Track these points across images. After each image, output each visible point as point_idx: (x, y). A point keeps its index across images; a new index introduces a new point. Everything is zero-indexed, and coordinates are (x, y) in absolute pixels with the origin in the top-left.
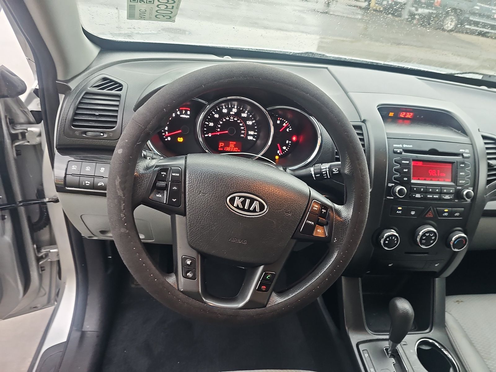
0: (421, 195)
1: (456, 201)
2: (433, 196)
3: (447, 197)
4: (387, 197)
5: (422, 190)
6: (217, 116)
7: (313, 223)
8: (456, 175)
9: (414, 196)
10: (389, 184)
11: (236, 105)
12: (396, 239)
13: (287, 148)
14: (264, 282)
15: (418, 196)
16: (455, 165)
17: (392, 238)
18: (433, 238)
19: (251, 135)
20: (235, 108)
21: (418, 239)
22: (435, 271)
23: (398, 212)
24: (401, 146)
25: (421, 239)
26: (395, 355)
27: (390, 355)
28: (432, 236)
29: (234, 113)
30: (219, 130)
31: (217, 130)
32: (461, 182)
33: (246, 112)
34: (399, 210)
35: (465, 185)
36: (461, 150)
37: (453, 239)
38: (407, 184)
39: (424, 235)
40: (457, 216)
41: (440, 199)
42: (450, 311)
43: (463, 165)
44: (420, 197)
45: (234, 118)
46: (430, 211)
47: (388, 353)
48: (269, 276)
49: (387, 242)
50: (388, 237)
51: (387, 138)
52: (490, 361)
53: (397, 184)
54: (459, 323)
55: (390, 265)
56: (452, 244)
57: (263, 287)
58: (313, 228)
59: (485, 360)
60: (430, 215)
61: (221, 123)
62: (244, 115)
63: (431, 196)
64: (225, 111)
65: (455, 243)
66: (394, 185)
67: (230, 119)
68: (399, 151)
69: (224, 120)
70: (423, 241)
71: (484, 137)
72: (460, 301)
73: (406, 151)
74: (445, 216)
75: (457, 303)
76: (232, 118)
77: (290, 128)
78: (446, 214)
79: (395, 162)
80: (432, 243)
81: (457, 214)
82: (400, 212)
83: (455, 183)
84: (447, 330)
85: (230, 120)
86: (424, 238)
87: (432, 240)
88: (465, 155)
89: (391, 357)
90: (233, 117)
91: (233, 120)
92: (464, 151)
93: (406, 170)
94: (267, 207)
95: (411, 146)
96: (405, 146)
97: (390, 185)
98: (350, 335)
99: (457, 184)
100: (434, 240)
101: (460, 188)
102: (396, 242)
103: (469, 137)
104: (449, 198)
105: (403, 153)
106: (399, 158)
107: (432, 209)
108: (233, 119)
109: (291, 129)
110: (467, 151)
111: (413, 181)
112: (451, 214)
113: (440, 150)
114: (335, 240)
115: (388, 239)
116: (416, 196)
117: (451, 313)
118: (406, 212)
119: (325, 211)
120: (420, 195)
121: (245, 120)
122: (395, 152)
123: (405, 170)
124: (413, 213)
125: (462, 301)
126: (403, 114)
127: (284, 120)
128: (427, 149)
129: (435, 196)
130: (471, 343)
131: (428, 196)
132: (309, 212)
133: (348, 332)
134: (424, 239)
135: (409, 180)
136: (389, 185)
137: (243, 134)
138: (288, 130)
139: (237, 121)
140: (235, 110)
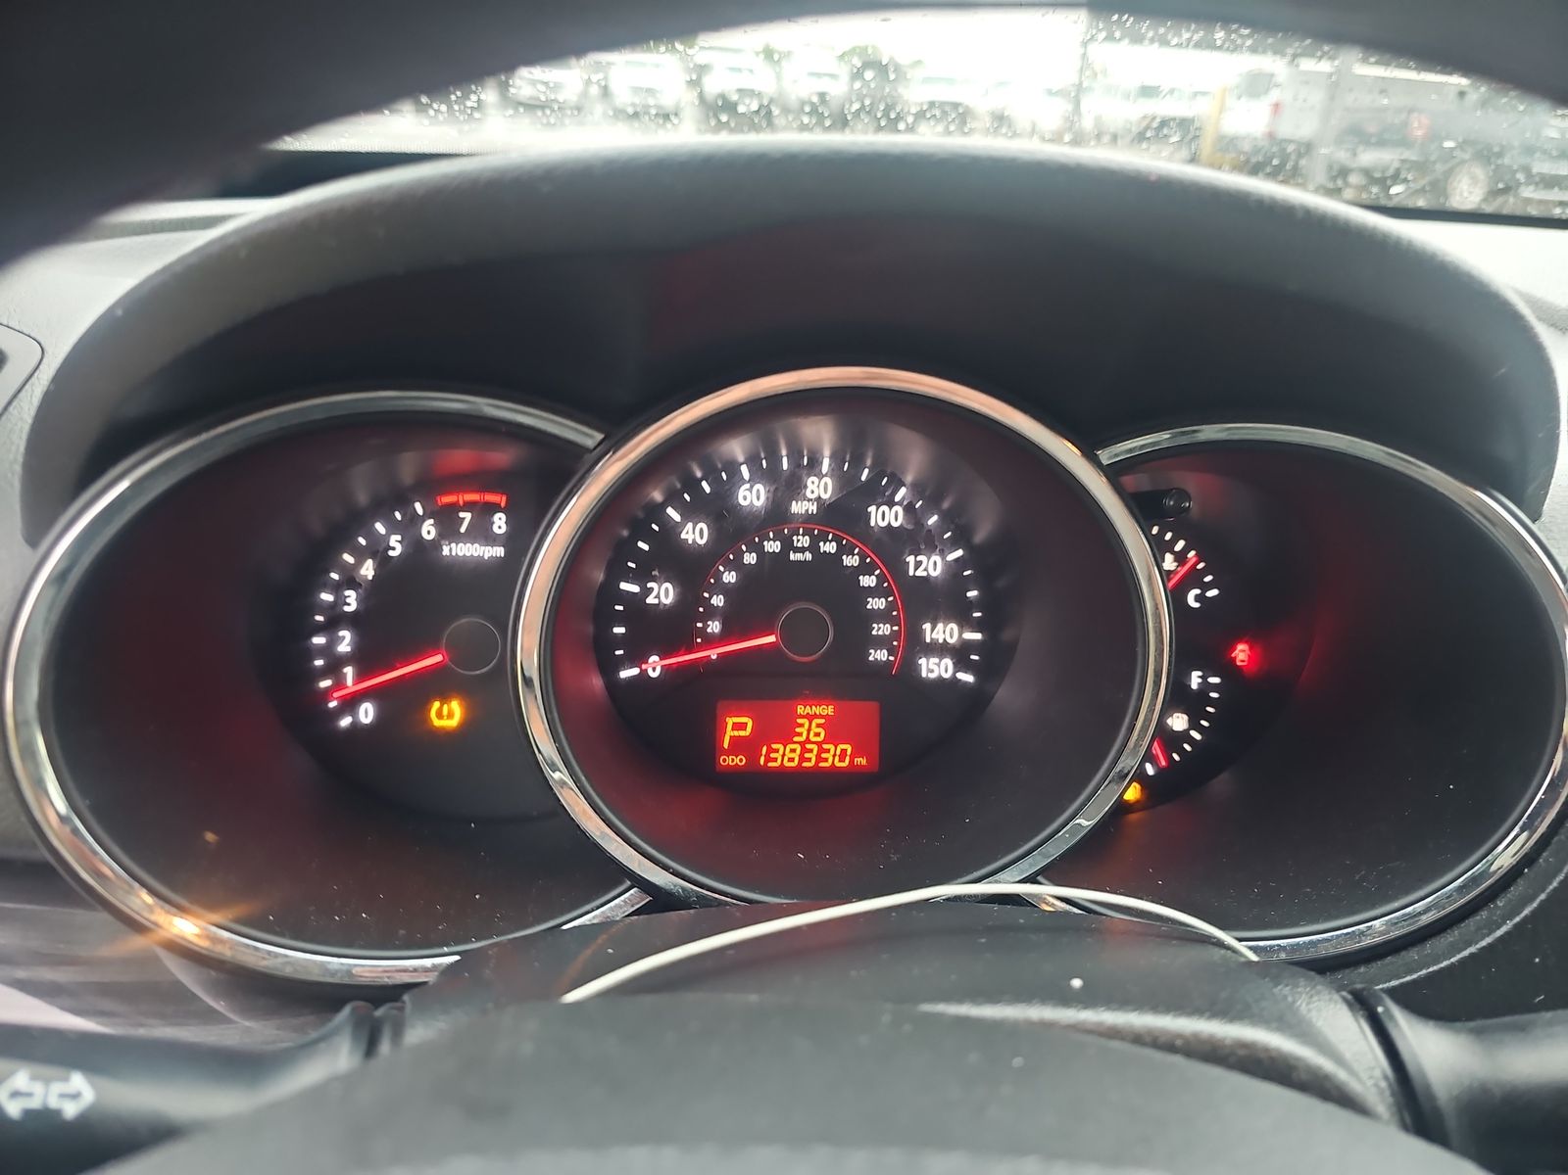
6: (696, 533)
11: (828, 449)
13: (1194, 724)
19: (940, 649)
20: (819, 475)
29: (813, 509)
30: (714, 628)
31: (702, 633)
33: (902, 493)
45: (816, 540)
61: (729, 577)
62: (885, 517)
64: (752, 496)
67: (788, 547)
69: (750, 558)
76: (805, 541)
77: (1206, 587)
85: (793, 557)
90: (808, 532)
91: (808, 556)
108: (813, 548)
109: (1213, 593)
121: (891, 547)
137: (881, 642)
138: (1197, 598)
139: (836, 558)
140: (820, 488)
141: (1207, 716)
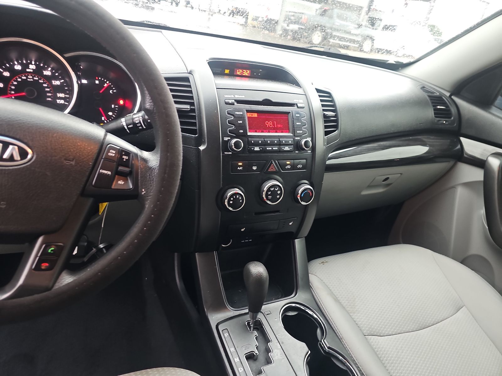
0: (260, 148)
1: (296, 152)
2: (272, 148)
3: (287, 148)
4: (225, 153)
5: (260, 142)
6: (7, 74)
7: (109, 173)
8: (293, 125)
9: (253, 149)
10: (224, 138)
11: (33, 60)
12: (240, 198)
13: (113, 114)
14: (44, 257)
15: (257, 149)
16: (291, 114)
17: (236, 197)
18: (279, 192)
19: (61, 98)
20: (32, 64)
21: (264, 196)
22: (292, 231)
23: (239, 168)
24: (233, 96)
25: (267, 195)
26: (259, 327)
27: (252, 328)
28: (278, 191)
29: (32, 71)
30: (13, 92)
31: (10, 93)
32: (298, 132)
33: (50, 69)
34: (240, 166)
35: (303, 136)
36: (295, 101)
37: (300, 192)
38: (244, 136)
39: (269, 190)
40: (300, 169)
41: (280, 151)
42: (316, 273)
43: (299, 115)
44: (259, 150)
45: (33, 77)
46: (272, 165)
47: (250, 327)
48: (53, 249)
49: (231, 202)
50: (232, 196)
51: (217, 88)
52: (355, 314)
53: (232, 138)
54: (324, 282)
55: (243, 230)
56: (299, 198)
57: (44, 266)
58: (110, 179)
59: (351, 314)
60: (272, 168)
61: (15, 83)
62: (47, 73)
63: (271, 149)
64: (18, 67)
65: (302, 196)
66: (230, 138)
67: (27, 78)
68: (230, 102)
69: (19, 80)
70: (270, 197)
71: (318, 91)
72: (325, 261)
73: (239, 102)
74: (288, 169)
75: (322, 264)
76: (31, 77)
77: (114, 90)
78: (289, 167)
79: (228, 114)
80: (279, 198)
81: (299, 166)
82: (241, 168)
83: (293, 134)
84: (313, 291)
85: (28, 80)
86: (270, 193)
87: (278, 194)
88: (299, 105)
89: (254, 330)
90: (31, 75)
91: (32, 80)
92: (298, 101)
93: (241, 122)
94: (33, 153)
95: (244, 97)
96: (236, 96)
97: (226, 139)
98: (209, 317)
99: (294, 135)
100: (280, 195)
101: (299, 138)
102: (241, 201)
103: (302, 89)
104: (289, 149)
105: (236, 104)
106: (232, 109)
107: (273, 162)
108: (33, 79)
109: (115, 91)
110: (301, 101)
111: (249, 134)
112: (294, 167)
113: (274, 100)
114: (143, 192)
115: (232, 199)
116: (255, 150)
117: (316, 274)
118: (247, 168)
119: (127, 158)
120: (258, 148)
121: (48, 79)
122: (227, 103)
123: (239, 122)
124: (255, 168)
125: (326, 262)
126: (239, 71)
127: (104, 80)
128: (261, 100)
129: (274, 148)
130: (337, 300)
131: (268, 149)
132: (102, 160)
133: (207, 314)
134: (270, 195)
135: (245, 132)
136: (224, 140)
137: (49, 97)
138: (112, 92)
139: (38, 80)
140: (32, 67)
141: (116, 113)
